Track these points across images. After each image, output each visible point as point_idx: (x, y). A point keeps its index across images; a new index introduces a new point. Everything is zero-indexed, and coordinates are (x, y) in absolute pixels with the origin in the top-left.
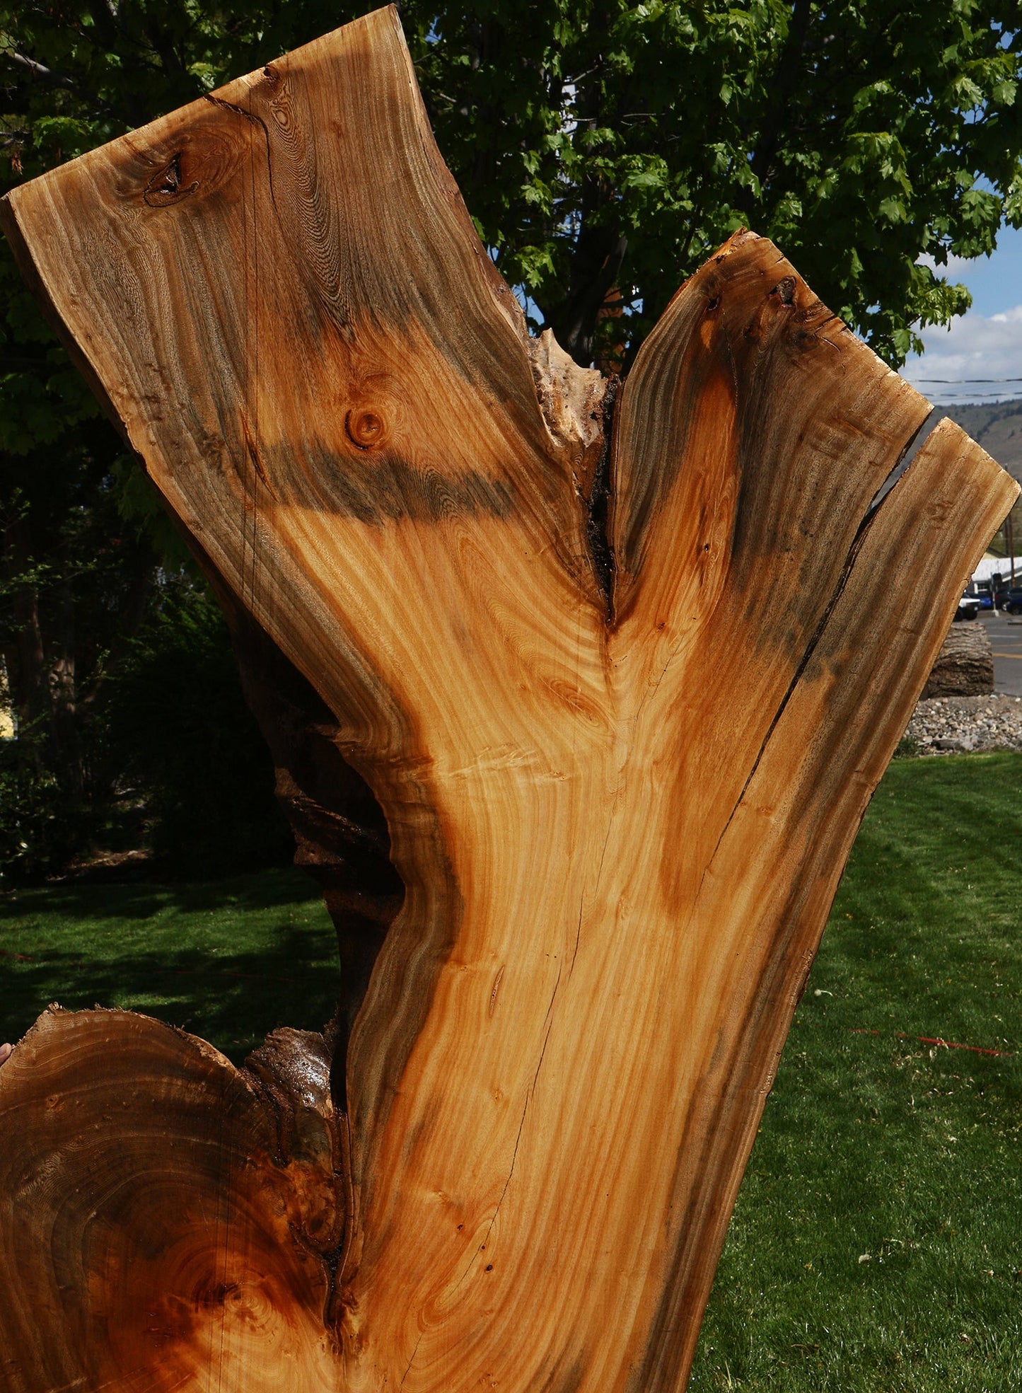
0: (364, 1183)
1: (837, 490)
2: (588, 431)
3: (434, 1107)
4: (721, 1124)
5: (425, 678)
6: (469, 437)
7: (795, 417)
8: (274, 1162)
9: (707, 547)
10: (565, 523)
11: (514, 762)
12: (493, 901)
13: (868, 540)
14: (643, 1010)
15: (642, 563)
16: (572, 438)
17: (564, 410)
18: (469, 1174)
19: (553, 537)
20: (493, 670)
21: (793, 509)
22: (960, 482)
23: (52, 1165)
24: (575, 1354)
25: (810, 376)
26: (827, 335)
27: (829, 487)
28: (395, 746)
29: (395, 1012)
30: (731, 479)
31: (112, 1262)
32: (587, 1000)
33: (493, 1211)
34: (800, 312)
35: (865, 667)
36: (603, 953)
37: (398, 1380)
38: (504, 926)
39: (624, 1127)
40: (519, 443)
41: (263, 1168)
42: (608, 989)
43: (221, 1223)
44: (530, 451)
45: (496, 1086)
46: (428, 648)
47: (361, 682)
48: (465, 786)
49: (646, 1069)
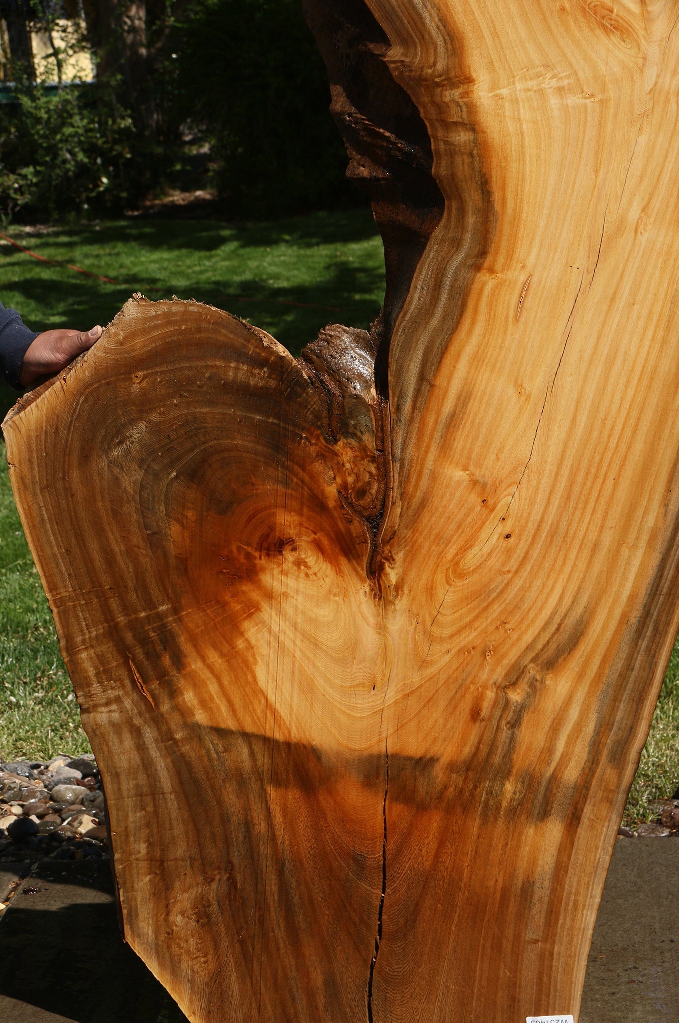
0: (402, 461)
3: (464, 399)
8: (325, 439)
11: (549, 84)
12: (524, 215)
14: (655, 319)
18: (493, 457)
23: (138, 432)
24: (579, 610)
28: (440, 66)
29: (433, 314)
31: (190, 514)
32: (605, 308)
33: (513, 489)
37: (428, 623)
38: (533, 239)
39: (632, 421)
41: (316, 444)
42: (624, 298)
43: (281, 488)
45: (519, 384)
48: (503, 106)
49: (654, 371)
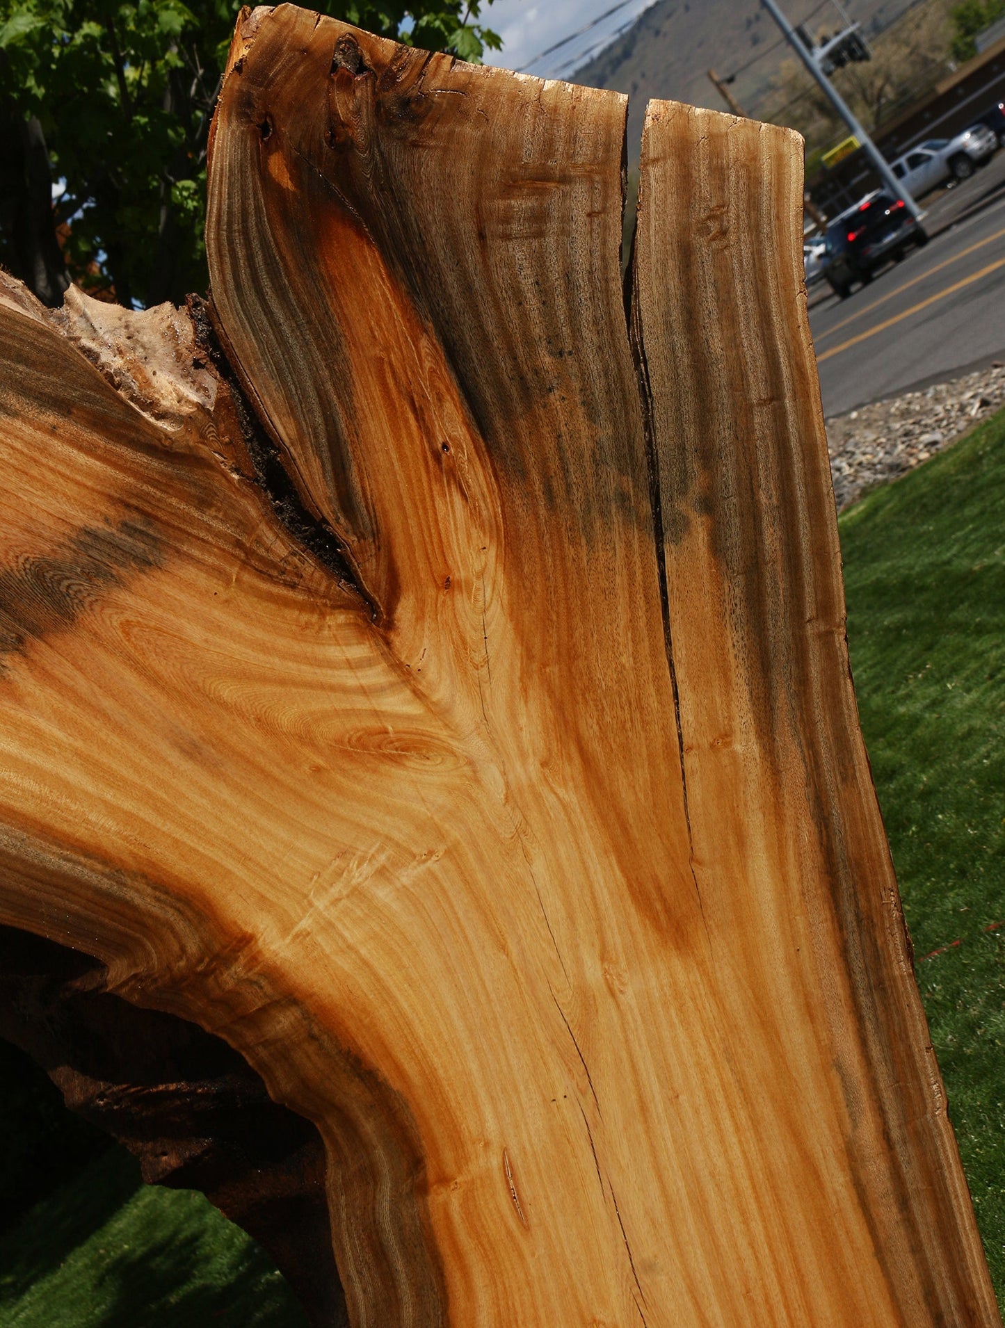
1: (567, 275)
2: (201, 388)
4: (911, 1187)
5: (179, 834)
6: (50, 487)
7: (458, 214)
9: (445, 446)
10: (244, 525)
11: (360, 874)
12: (441, 1072)
13: (645, 315)
14: (720, 1097)
15: (374, 518)
16: (186, 410)
17: (154, 380)
19: (238, 552)
20: (262, 771)
21: (526, 333)
22: (719, 172)
25: (446, 150)
26: (436, 83)
27: (555, 276)
28: (193, 947)
29: (398, 1301)
30: (424, 342)
32: (640, 1128)
34: (384, 75)
35: (739, 482)
36: (624, 1055)
38: (474, 1097)
39: (788, 1269)
40: (121, 456)
42: (658, 1098)
44: (142, 458)
45: (589, 1318)
46: (160, 793)
47: (97, 891)
48: (315, 945)
49: (770, 1175)
